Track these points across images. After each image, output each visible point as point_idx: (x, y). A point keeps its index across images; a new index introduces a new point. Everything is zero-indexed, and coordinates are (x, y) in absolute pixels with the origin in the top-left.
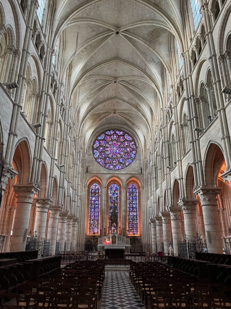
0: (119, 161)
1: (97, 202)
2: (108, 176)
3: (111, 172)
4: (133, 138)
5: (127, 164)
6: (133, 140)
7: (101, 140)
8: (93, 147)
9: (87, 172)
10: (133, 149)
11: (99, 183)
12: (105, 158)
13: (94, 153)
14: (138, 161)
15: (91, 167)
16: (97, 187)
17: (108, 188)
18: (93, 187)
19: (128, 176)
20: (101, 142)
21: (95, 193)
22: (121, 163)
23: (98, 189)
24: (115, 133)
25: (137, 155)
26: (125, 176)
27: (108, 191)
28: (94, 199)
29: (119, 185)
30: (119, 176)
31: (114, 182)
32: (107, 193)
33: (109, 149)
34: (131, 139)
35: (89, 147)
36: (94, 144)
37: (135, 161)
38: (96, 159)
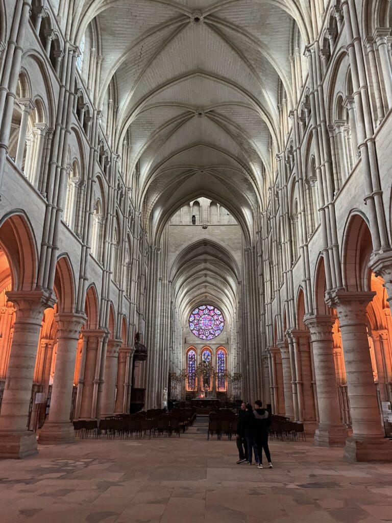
0: (210, 332)
1: (193, 366)
2: (202, 346)
3: (204, 342)
4: (221, 312)
5: (216, 335)
6: (222, 314)
7: (195, 314)
8: (189, 321)
9: (185, 342)
10: (222, 322)
11: (195, 351)
12: (199, 331)
13: (190, 326)
14: (225, 333)
15: (189, 338)
16: (193, 354)
17: (202, 354)
18: (190, 353)
19: (217, 346)
20: (196, 316)
21: (192, 358)
22: (212, 334)
23: (194, 355)
24: (207, 308)
25: (224, 327)
26: (214, 345)
27: (201, 357)
28: (191, 363)
29: (211, 352)
30: (210, 345)
31: (207, 349)
32: (202, 359)
33: (202, 322)
34: (220, 313)
35: (186, 321)
36: (190, 318)
37: (223, 332)
38: (192, 330)
